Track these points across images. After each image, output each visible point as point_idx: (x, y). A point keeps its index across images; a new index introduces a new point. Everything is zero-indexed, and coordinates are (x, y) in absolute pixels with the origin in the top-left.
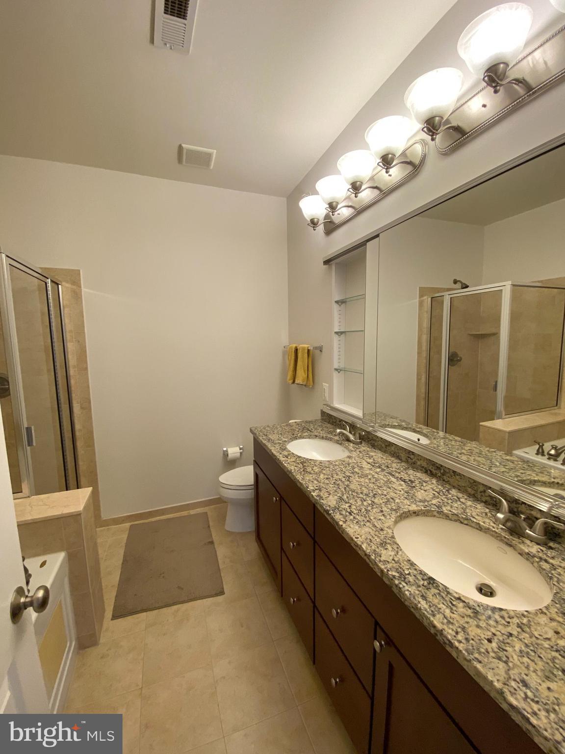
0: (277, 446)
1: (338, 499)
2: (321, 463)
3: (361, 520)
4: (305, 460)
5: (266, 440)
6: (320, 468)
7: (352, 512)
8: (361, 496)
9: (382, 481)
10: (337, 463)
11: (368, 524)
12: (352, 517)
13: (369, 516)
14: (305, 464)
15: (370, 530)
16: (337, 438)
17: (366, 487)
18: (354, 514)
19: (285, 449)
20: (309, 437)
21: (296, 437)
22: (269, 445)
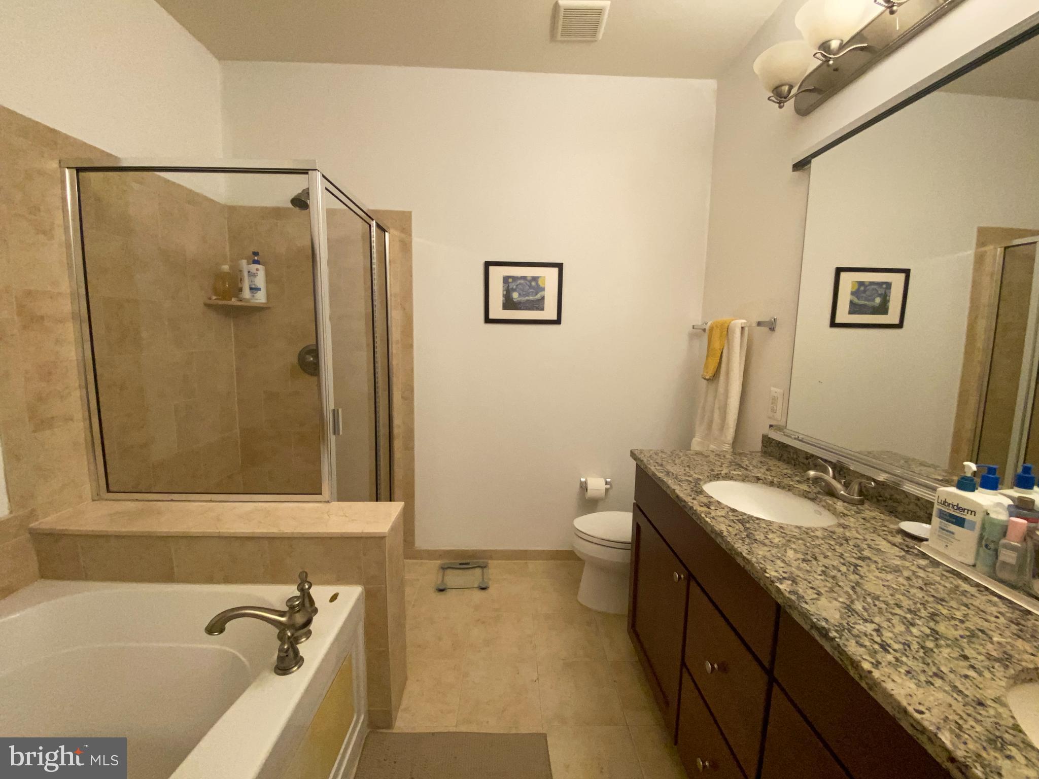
0: (685, 485)
1: (842, 607)
2: (781, 527)
3: (916, 669)
4: (745, 517)
5: (662, 472)
6: (783, 537)
7: (890, 647)
8: (898, 611)
9: (942, 589)
10: (819, 533)
11: (938, 682)
12: (890, 658)
13: (934, 664)
14: (748, 525)
15: (950, 700)
16: (804, 487)
17: (903, 595)
18: (895, 650)
19: (701, 492)
20: (744, 479)
21: (718, 475)
22: (670, 482)
